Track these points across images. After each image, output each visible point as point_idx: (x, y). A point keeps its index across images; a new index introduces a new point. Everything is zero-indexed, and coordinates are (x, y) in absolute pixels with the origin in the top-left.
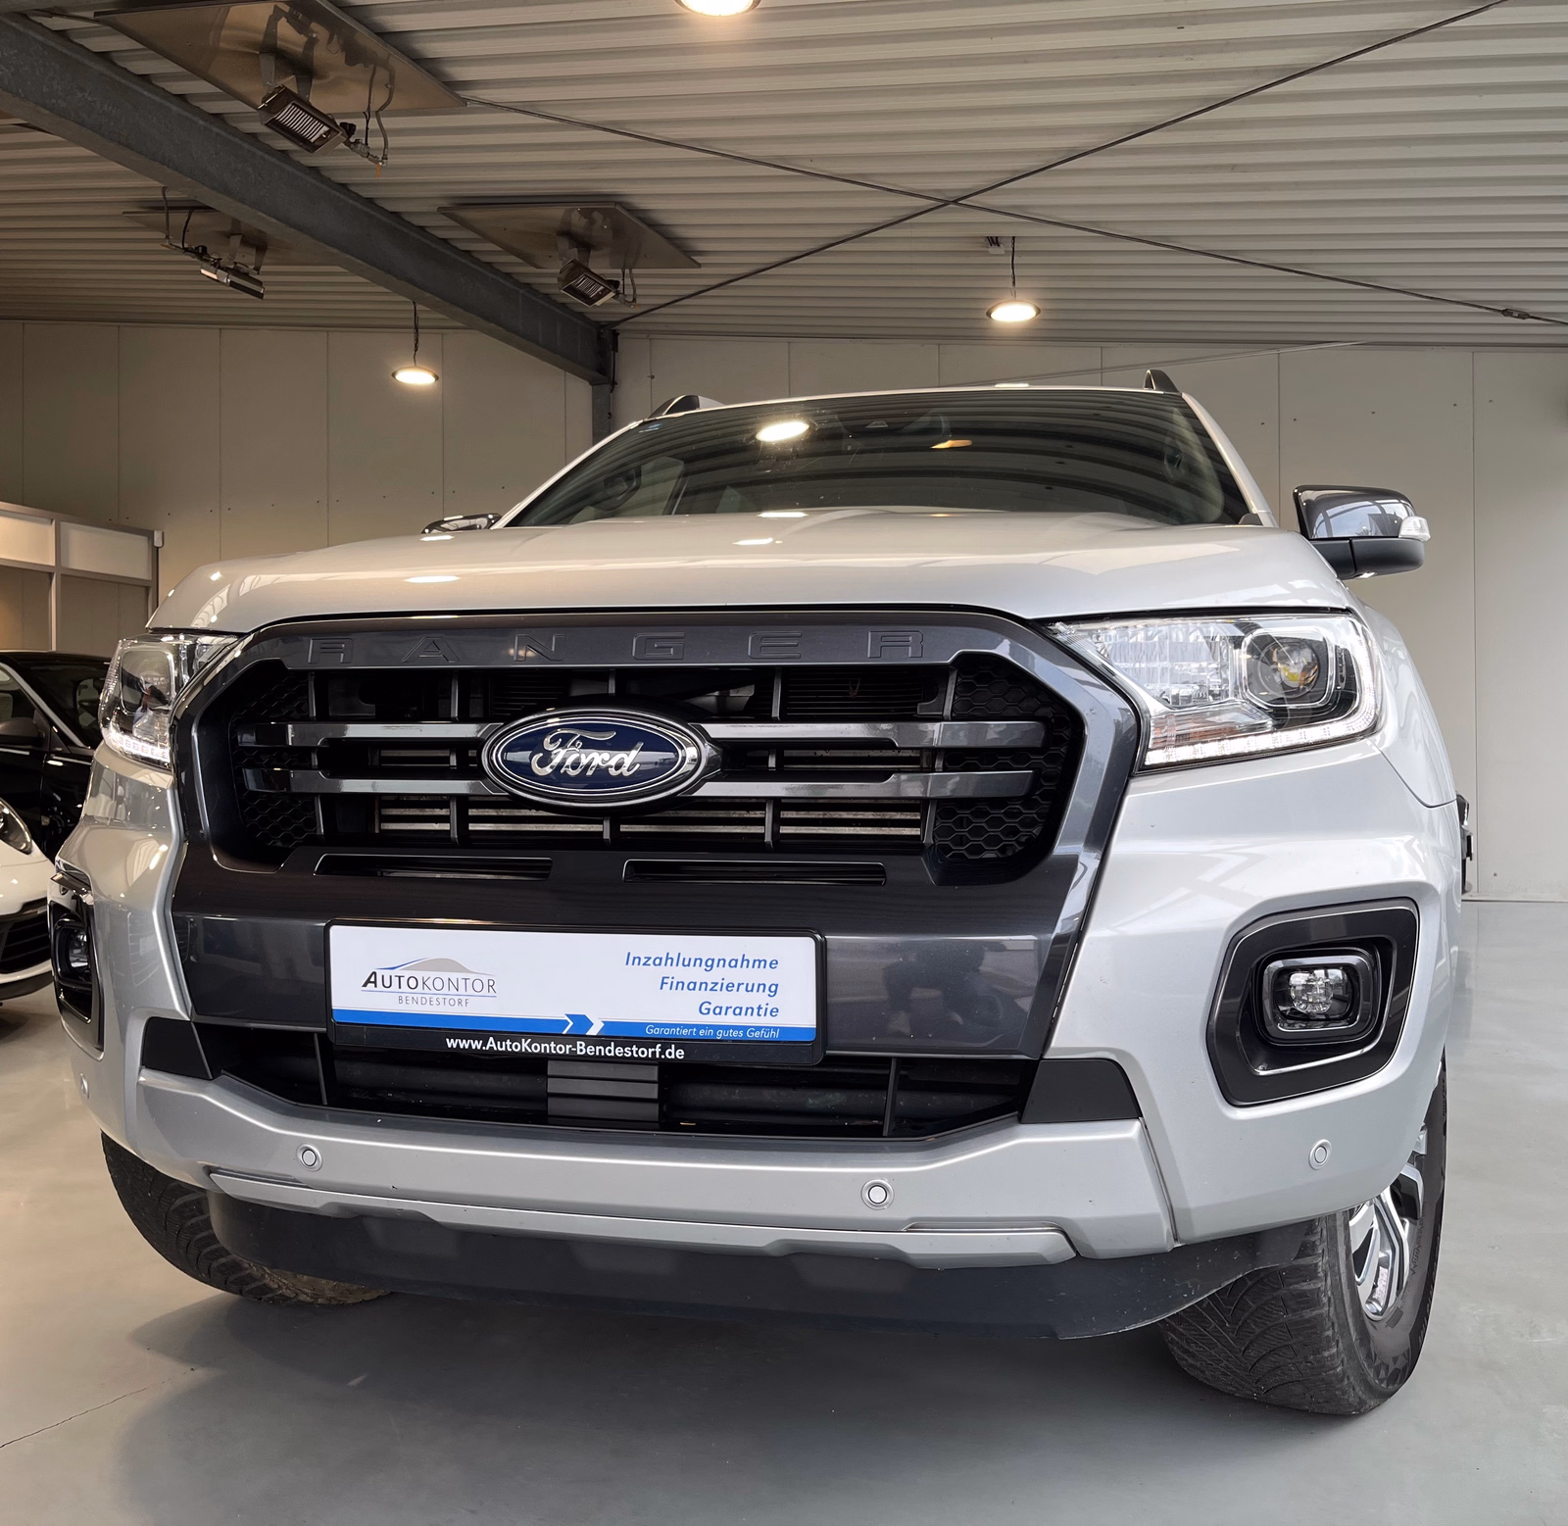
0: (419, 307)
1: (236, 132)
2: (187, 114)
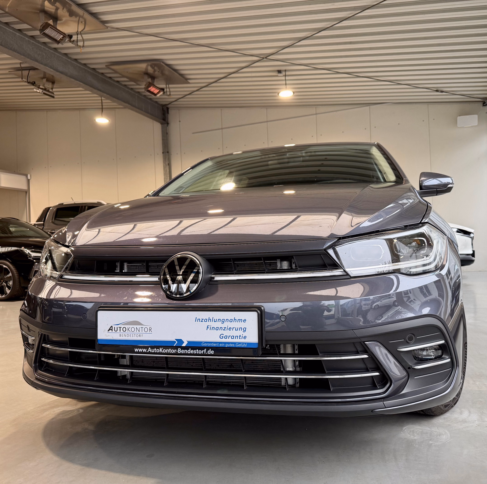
1: (39, 42)
2: (22, 36)
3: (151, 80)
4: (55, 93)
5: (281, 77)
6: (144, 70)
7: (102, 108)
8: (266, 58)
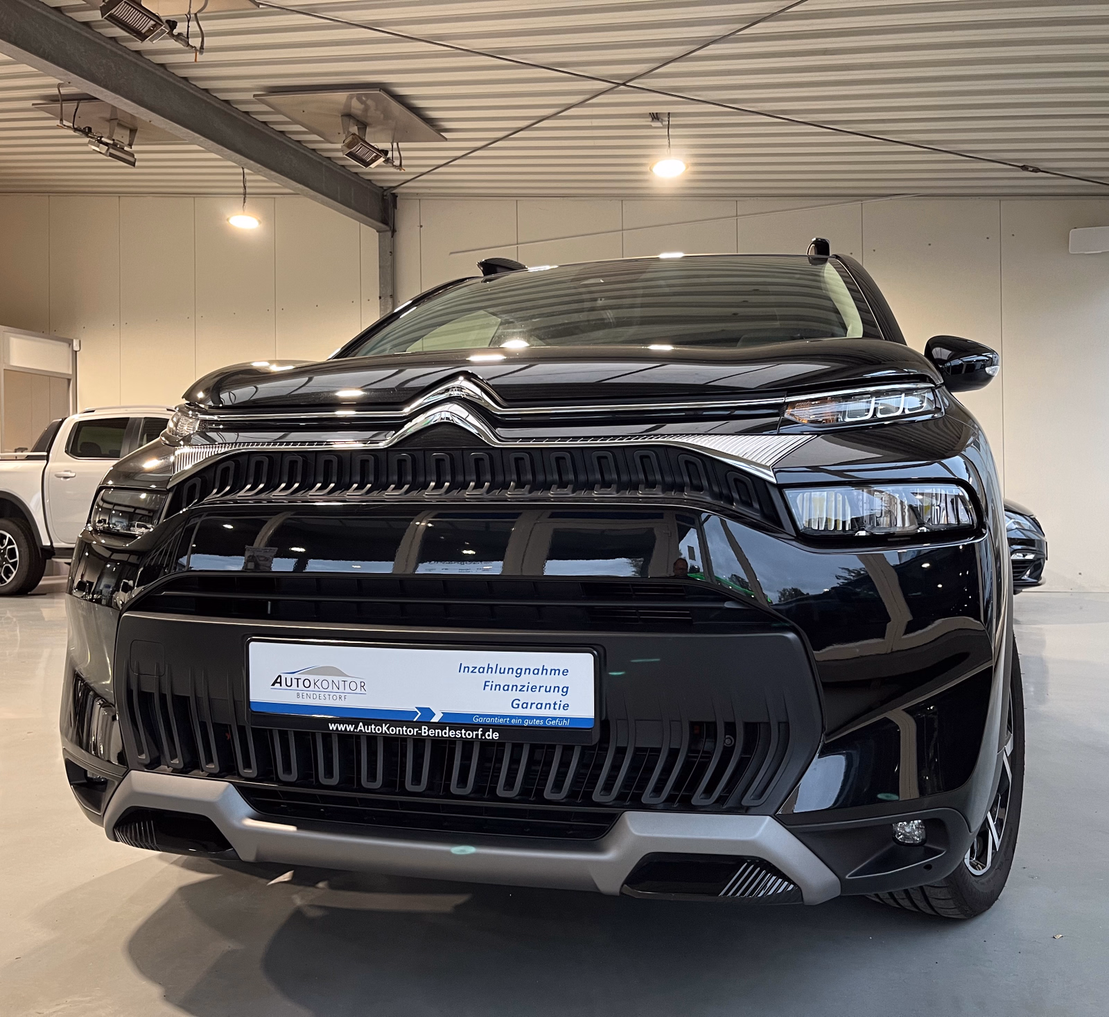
0: (246, 171)
3: (358, 128)
4: (136, 156)
5: (658, 129)
6: (342, 107)
7: (245, 194)
8: (624, 84)
